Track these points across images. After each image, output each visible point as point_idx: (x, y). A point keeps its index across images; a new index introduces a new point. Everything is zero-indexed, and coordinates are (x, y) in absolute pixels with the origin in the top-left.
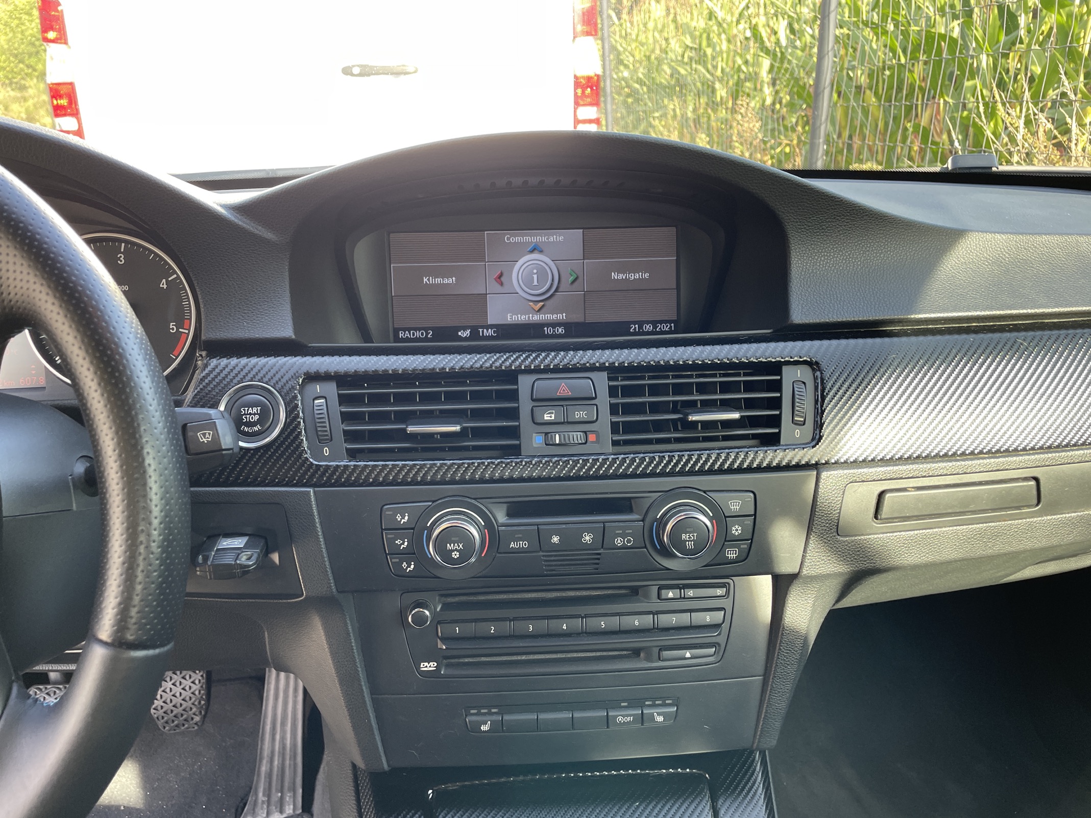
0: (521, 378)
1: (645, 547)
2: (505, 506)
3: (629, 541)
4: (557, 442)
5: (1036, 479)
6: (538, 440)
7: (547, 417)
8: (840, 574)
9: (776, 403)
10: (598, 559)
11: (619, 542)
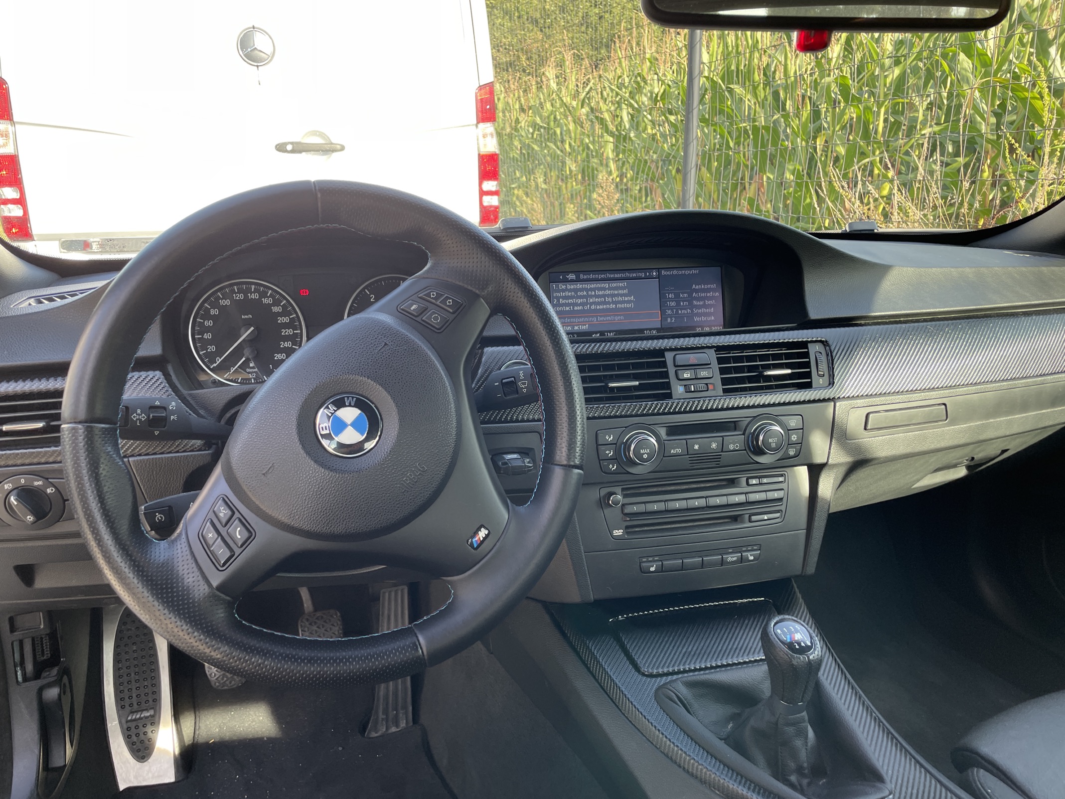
0: (666, 354)
1: (745, 450)
2: (665, 428)
3: (737, 446)
4: (693, 390)
5: (945, 404)
6: (681, 389)
7: (686, 376)
8: (848, 462)
9: (807, 365)
10: (720, 458)
11: (731, 447)
